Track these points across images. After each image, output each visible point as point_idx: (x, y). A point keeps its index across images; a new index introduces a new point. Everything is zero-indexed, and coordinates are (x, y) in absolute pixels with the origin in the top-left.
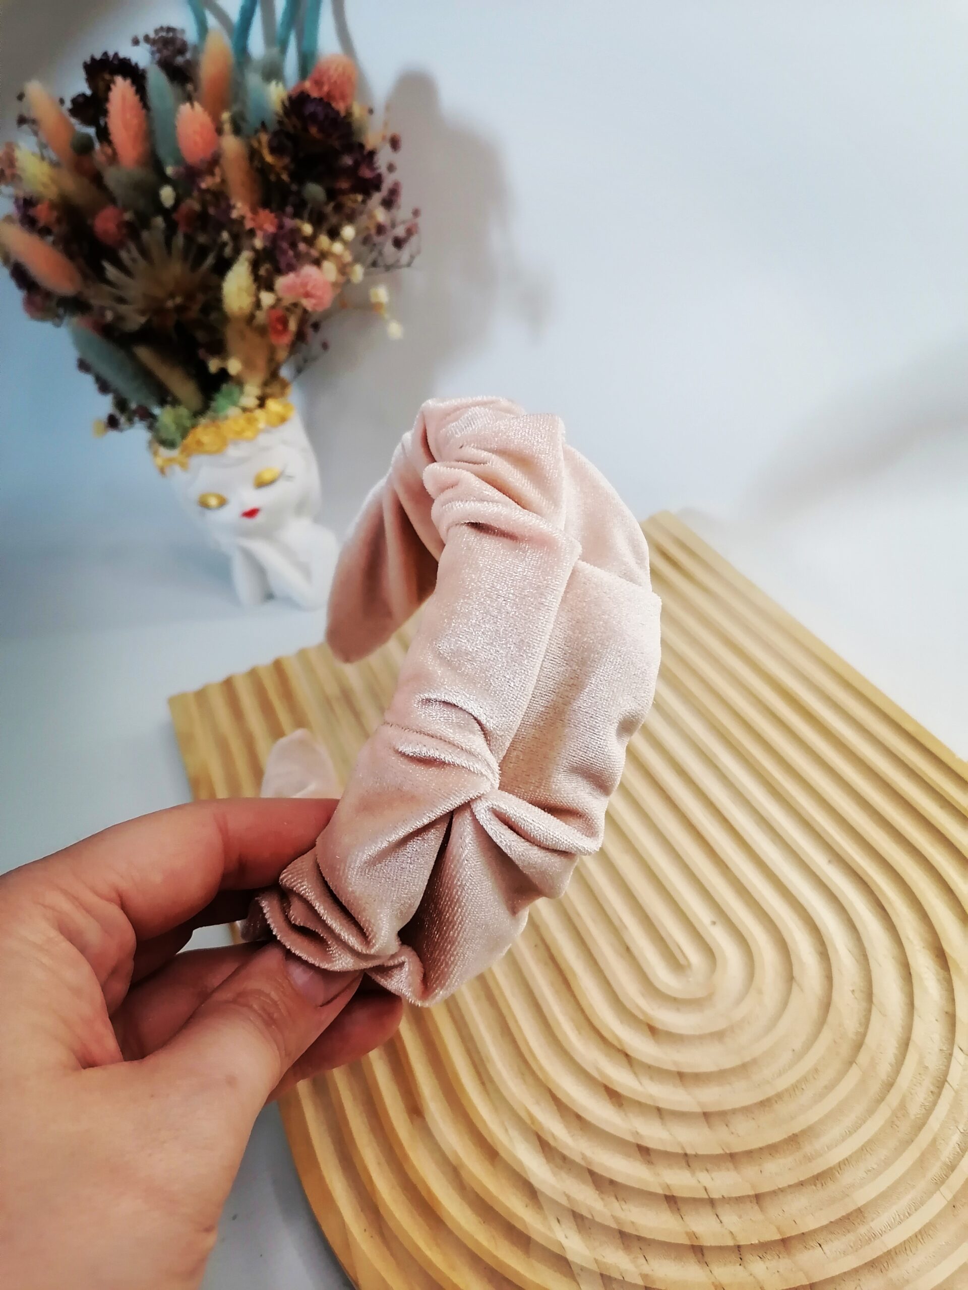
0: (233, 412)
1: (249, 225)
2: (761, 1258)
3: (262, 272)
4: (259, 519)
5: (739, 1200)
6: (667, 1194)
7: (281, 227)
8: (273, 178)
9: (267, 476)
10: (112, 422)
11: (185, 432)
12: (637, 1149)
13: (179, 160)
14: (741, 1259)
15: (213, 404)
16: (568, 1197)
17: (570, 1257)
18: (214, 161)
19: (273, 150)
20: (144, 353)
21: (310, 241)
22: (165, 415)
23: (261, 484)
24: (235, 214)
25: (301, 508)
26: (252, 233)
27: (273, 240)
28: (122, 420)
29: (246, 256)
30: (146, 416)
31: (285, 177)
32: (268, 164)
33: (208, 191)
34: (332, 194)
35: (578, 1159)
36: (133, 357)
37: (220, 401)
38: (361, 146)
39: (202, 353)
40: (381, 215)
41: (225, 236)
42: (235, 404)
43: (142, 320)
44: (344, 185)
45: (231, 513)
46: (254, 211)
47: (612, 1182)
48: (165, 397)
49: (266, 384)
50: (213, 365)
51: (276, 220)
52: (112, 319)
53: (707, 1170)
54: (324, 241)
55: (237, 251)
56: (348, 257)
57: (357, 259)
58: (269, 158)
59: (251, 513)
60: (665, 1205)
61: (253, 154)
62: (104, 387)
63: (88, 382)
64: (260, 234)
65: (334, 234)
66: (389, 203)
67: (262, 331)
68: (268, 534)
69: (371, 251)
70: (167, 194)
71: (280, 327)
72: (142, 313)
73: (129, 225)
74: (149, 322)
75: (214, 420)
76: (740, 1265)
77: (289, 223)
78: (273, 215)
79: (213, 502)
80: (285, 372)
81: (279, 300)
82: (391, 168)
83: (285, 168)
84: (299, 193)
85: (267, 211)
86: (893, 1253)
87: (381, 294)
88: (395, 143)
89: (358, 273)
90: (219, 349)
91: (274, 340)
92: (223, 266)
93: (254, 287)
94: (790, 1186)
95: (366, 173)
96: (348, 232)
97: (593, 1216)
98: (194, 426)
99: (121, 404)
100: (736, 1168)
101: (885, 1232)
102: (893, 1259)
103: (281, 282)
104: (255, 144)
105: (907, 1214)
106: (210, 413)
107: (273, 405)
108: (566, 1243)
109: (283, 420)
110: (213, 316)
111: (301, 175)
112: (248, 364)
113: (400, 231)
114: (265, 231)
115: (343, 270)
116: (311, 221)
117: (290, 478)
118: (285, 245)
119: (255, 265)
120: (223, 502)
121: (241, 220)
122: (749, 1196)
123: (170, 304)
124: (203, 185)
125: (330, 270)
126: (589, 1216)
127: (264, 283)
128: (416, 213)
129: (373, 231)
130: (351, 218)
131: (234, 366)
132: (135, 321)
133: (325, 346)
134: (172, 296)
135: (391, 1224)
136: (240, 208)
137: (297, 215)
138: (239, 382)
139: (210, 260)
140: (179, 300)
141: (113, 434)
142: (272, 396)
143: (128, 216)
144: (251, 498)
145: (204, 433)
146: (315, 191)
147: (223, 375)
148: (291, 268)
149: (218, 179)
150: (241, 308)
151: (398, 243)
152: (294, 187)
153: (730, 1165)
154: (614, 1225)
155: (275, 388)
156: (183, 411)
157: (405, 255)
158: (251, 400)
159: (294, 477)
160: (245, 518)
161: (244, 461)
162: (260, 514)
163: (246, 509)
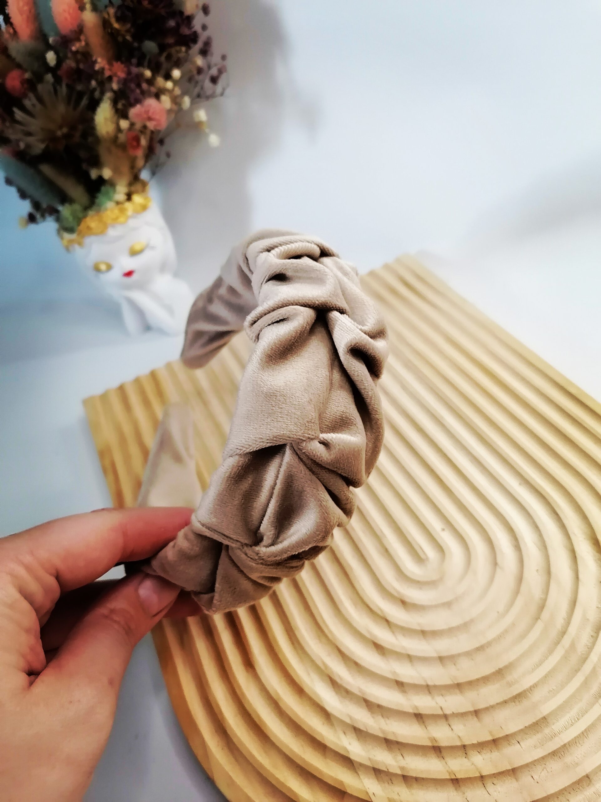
0: (110, 205)
1: (107, 73)
2: (479, 752)
3: (120, 106)
4: (134, 277)
5: (463, 715)
6: (416, 712)
7: (129, 73)
8: (120, 39)
9: (138, 247)
10: (32, 218)
11: (79, 221)
12: (395, 683)
13: (58, 33)
14: (466, 753)
15: (97, 201)
16: (351, 718)
17: (352, 757)
18: (80, 30)
19: (118, 19)
20: (46, 169)
21: (151, 82)
22: (65, 211)
23: (134, 253)
24: (97, 67)
25: (163, 268)
26: (110, 79)
27: (125, 82)
28: (38, 216)
29: (108, 95)
30: (53, 212)
31: (128, 38)
32: (116, 29)
33: (77, 52)
34: (162, 48)
35: (356, 692)
36: (40, 173)
38: (181, 13)
39: (84, 166)
40: (200, 61)
41: (94, 83)
42: (110, 199)
43: (42, 146)
44: (170, 40)
45: (116, 274)
46: (110, 63)
47: (379, 706)
48: (65, 199)
49: (130, 184)
50: (94, 174)
51: (125, 69)
52: (23, 148)
53: (442, 696)
54: (160, 81)
55: (102, 93)
56: (178, 91)
57: (184, 93)
58: (116, 26)
59: (129, 274)
60: (414, 720)
61: (106, 23)
62: (23, 195)
63: (12, 192)
64: (115, 79)
65: (168, 77)
66: (204, 52)
67: (123, 147)
68: (142, 286)
69: (195, 86)
70: (51, 57)
71: (135, 144)
72: (42, 141)
73: (28, 81)
74: (47, 147)
75: (98, 211)
76: (465, 757)
77: (135, 70)
78: (123, 66)
79: (103, 267)
80: (144, 175)
81: (132, 125)
82: (204, 27)
83: (128, 31)
84: (139, 48)
85: (119, 63)
86: (567, 746)
87: (202, 115)
88: (206, 10)
89: (187, 101)
90: (97, 163)
91: (131, 152)
92: (94, 105)
93: (116, 118)
94: (497, 704)
95: (186, 31)
96: (176, 73)
97: (367, 729)
98: (85, 217)
99: (36, 205)
100: (461, 692)
101: (562, 731)
102: (568, 750)
103: (133, 112)
104: (106, 16)
105: (577, 719)
106: (95, 208)
107: (137, 199)
108: (350, 748)
109: (144, 208)
110: (90, 139)
111: (139, 36)
112: (116, 171)
113: (214, 71)
114: (119, 77)
115: (176, 101)
116: (149, 68)
117: (153, 248)
118: (133, 86)
119: (115, 102)
120: (109, 267)
121: (103, 70)
122: (470, 712)
123: (59, 133)
124: (74, 48)
125: (166, 100)
126: (365, 730)
127: (122, 114)
128: (224, 57)
129: (195, 72)
130: (178, 64)
132: (39, 147)
133: (168, 155)
134: (61, 127)
135: (235, 740)
136: (100, 63)
137: (140, 64)
138: (112, 184)
139: (85, 102)
140: (65, 130)
141: (32, 226)
142: (137, 192)
143: (27, 75)
144: (128, 263)
145: (91, 221)
146: (150, 46)
147: (101, 181)
148: (138, 101)
149: (83, 43)
150: (108, 133)
151: (214, 80)
152: (136, 45)
153: (457, 691)
154: (381, 735)
155: (138, 186)
156: (77, 207)
157: (219, 88)
158: (121, 196)
159: (155, 247)
160: (125, 277)
161: (119, 238)
162: (134, 274)
163: (125, 272)
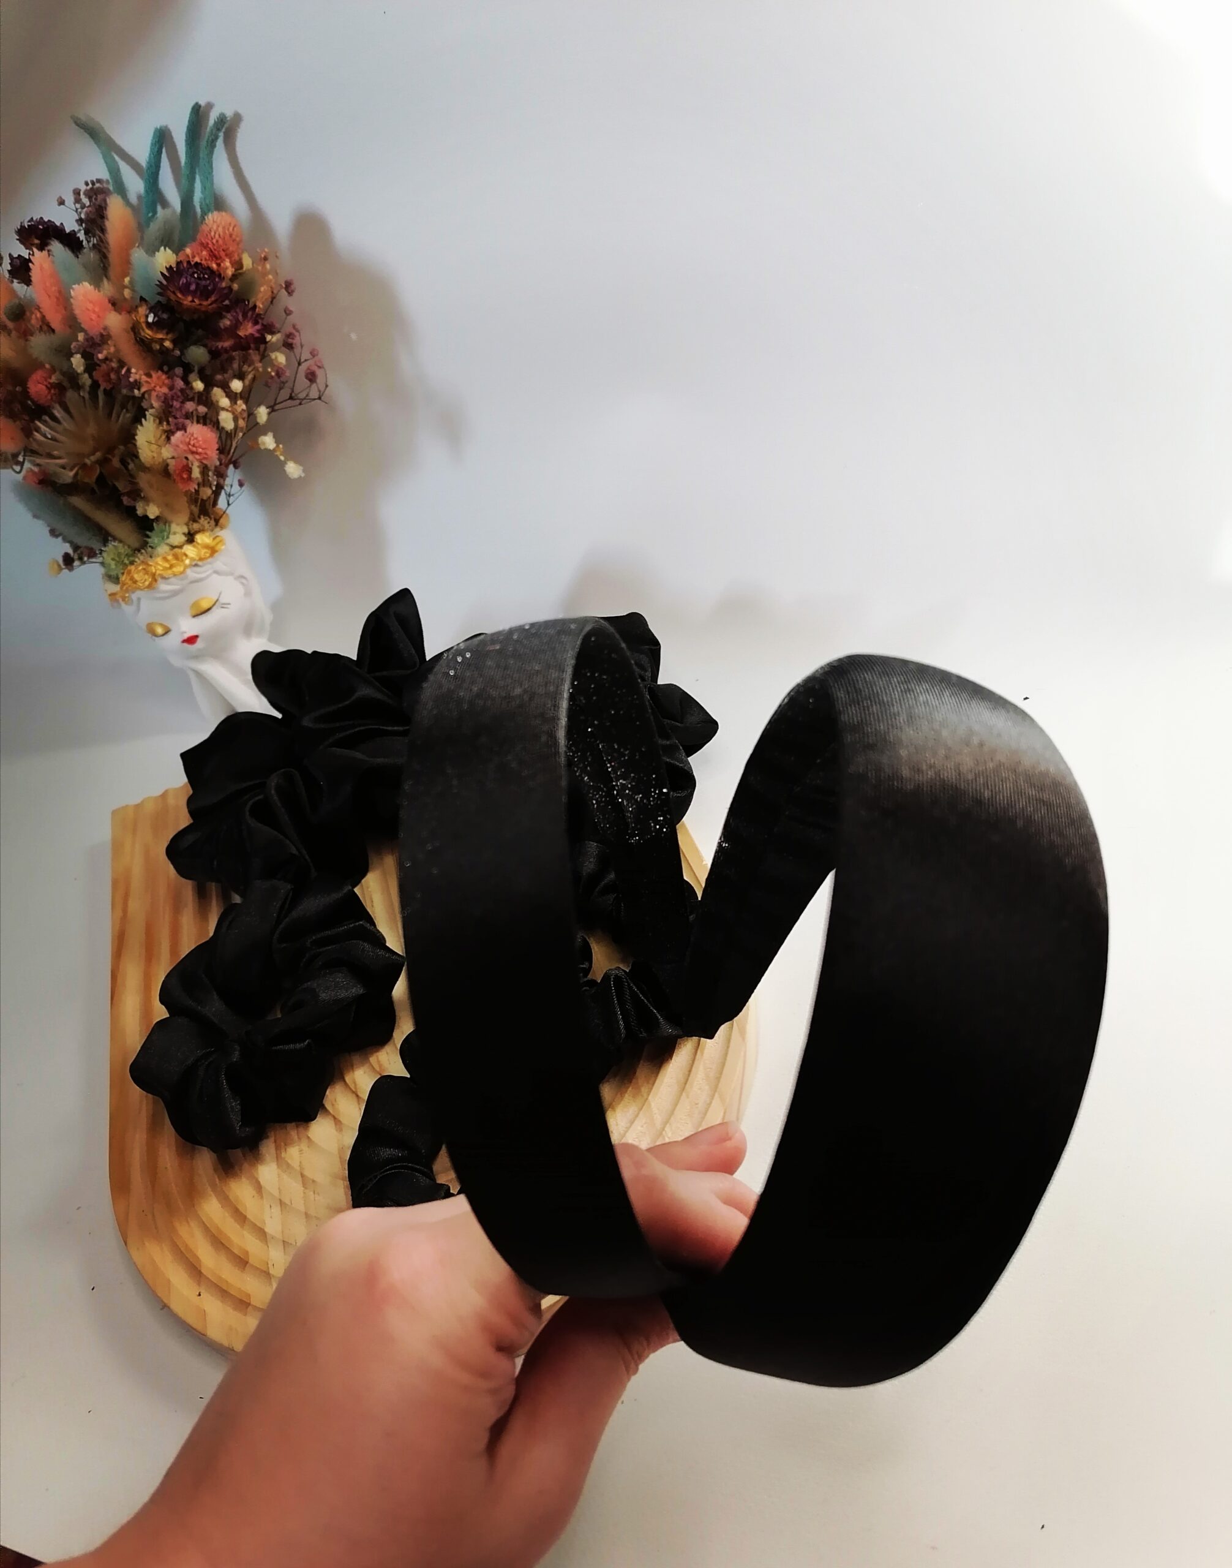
0: (162, 549)
1: (145, 387)
3: (164, 427)
4: (199, 644)
7: (171, 387)
8: (157, 347)
9: (205, 605)
10: (68, 561)
11: (125, 567)
13: (85, 332)
15: (150, 542)
18: (106, 334)
20: (77, 501)
21: (204, 398)
23: (198, 613)
24: (133, 378)
26: (149, 393)
27: (167, 402)
28: (76, 559)
29: (151, 411)
30: (93, 554)
31: (167, 344)
32: (150, 338)
34: (214, 354)
36: (70, 505)
37: (154, 539)
39: (127, 499)
40: (281, 358)
42: (163, 541)
43: (71, 473)
44: (226, 343)
45: (173, 641)
46: (148, 374)
48: (106, 537)
49: (194, 519)
50: (139, 510)
51: (167, 382)
54: (218, 394)
55: (145, 407)
59: (192, 640)
61: (135, 329)
62: (56, 533)
63: (41, 527)
64: (155, 395)
66: (288, 343)
68: (210, 655)
70: (77, 361)
71: (186, 476)
72: (70, 468)
73: (56, 386)
74: (77, 475)
75: (148, 556)
77: (180, 382)
78: (164, 377)
79: (160, 630)
82: (288, 313)
83: (165, 338)
84: (184, 356)
85: (159, 373)
87: (267, 442)
88: (290, 287)
89: (262, 413)
90: (140, 497)
91: (182, 486)
93: (160, 441)
96: (237, 385)
98: (132, 563)
99: (73, 545)
103: (177, 437)
106: (145, 551)
107: (203, 539)
109: (213, 551)
110: (132, 466)
111: (181, 342)
112: (167, 507)
113: (308, 367)
114: (159, 392)
115: (239, 417)
116: (201, 378)
117: (225, 605)
118: (177, 403)
119: (158, 421)
120: (167, 631)
121: (138, 383)
123: (91, 458)
124: (100, 356)
128: (314, 352)
130: (239, 373)
131: (153, 512)
132: (68, 476)
133: (241, 483)
134: (92, 452)
136: (136, 373)
137: (187, 375)
138: (166, 523)
140: (98, 455)
141: (70, 572)
142: (203, 530)
143: (53, 379)
144: (188, 626)
145: (137, 570)
146: (198, 354)
147: (149, 519)
148: (181, 426)
149: (113, 350)
150: (153, 459)
152: (179, 352)
156: (122, 549)
158: (178, 538)
159: (229, 604)
160: (185, 645)
161: (175, 593)
162: (199, 640)
163: (186, 636)
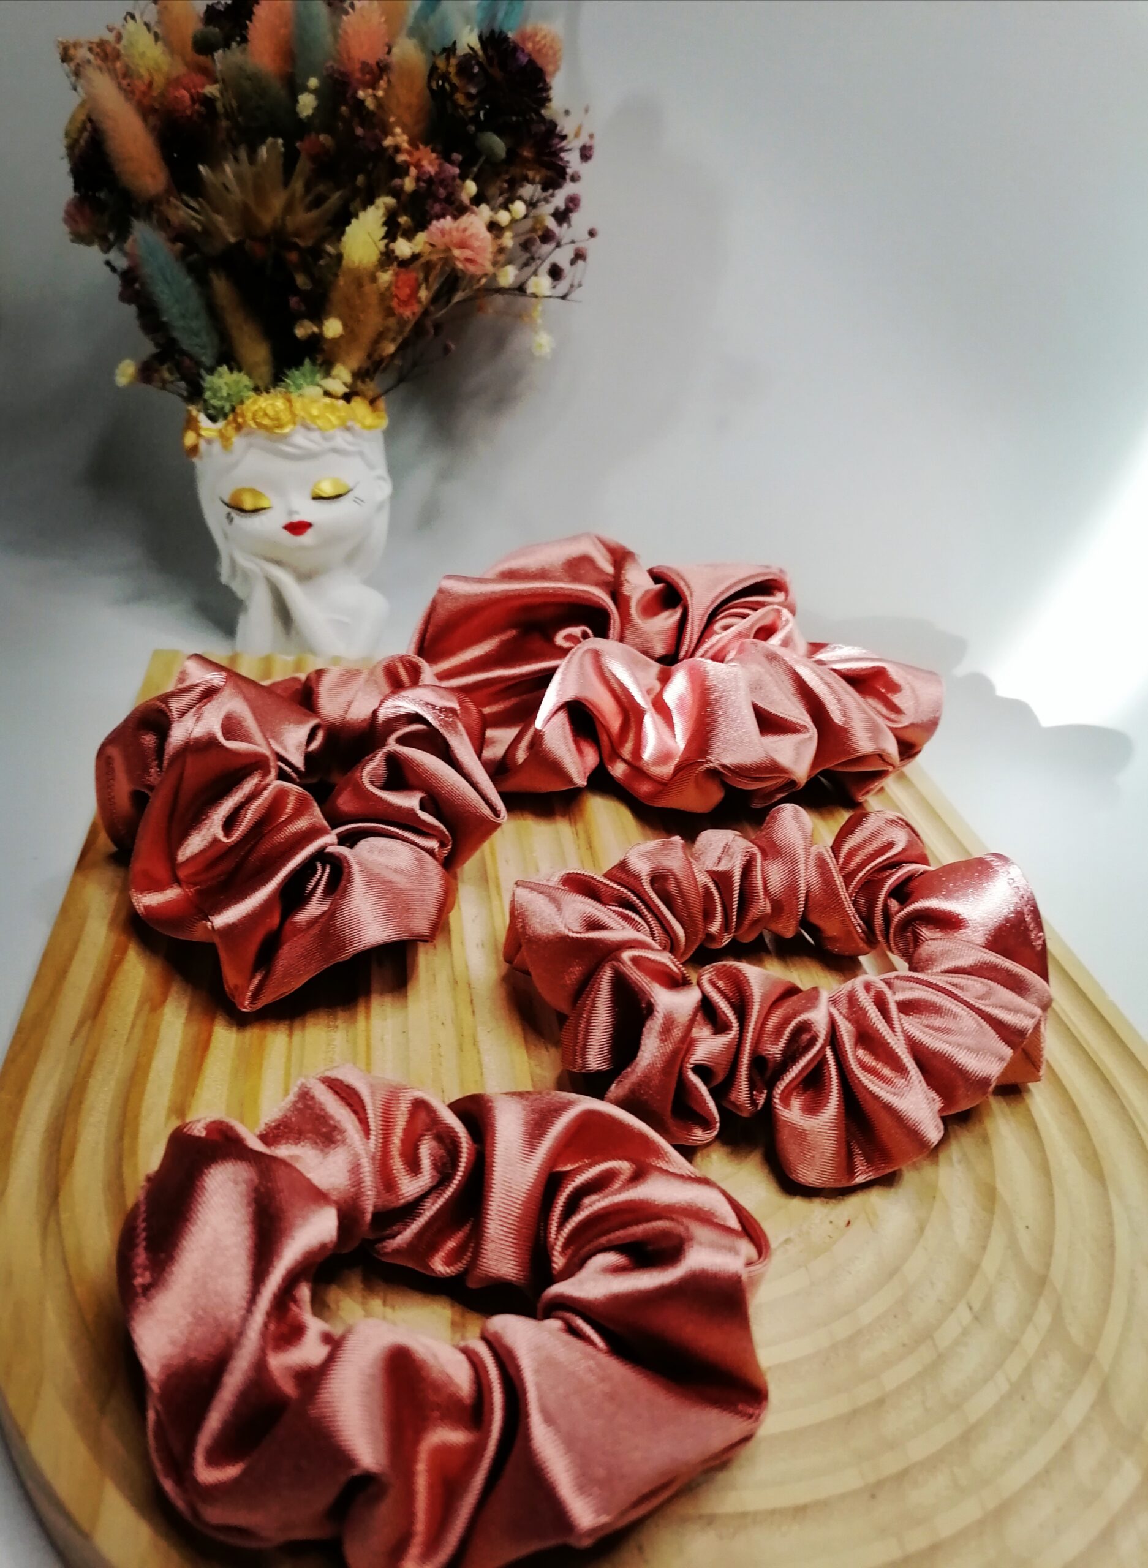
0: (311, 391)
1: (402, 158)
3: (401, 221)
7: (441, 171)
11: (239, 403)
15: (286, 380)
20: (220, 284)
24: (387, 143)
26: (404, 169)
27: (429, 184)
29: (385, 201)
34: (513, 158)
37: (296, 377)
42: (317, 382)
43: (233, 238)
44: (526, 152)
46: (413, 142)
49: (360, 374)
50: (303, 329)
51: (438, 163)
55: (371, 198)
57: (514, 255)
64: (414, 173)
66: (561, 216)
70: (307, 103)
72: (235, 228)
74: (241, 242)
78: (435, 155)
82: (576, 176)
84: (474, 138)
85: (430, 149)
88: (586, 153)
90: (318, 310)
93: (386, 236)
99: (163, 350)
114: (422, 170)
116: (477, 180)
121: (394, 151)
128: (592, 233)
131: (332, 330)
136: (398, 135)
137: (464, 167)
138: (331, 355)
142: (365, 395)
146: (496, 144)
149: (381, 94)
150: (362, 260)
151: (556, 273)
152: (472, 128)
155: (367, 389)
156: (243, 378)
157: (561, 288)
158: (338, 388)
159: (362, 501)
160: (286, 533)
161: (309, 456)
162: (310, 532)
163: (296, 518)
